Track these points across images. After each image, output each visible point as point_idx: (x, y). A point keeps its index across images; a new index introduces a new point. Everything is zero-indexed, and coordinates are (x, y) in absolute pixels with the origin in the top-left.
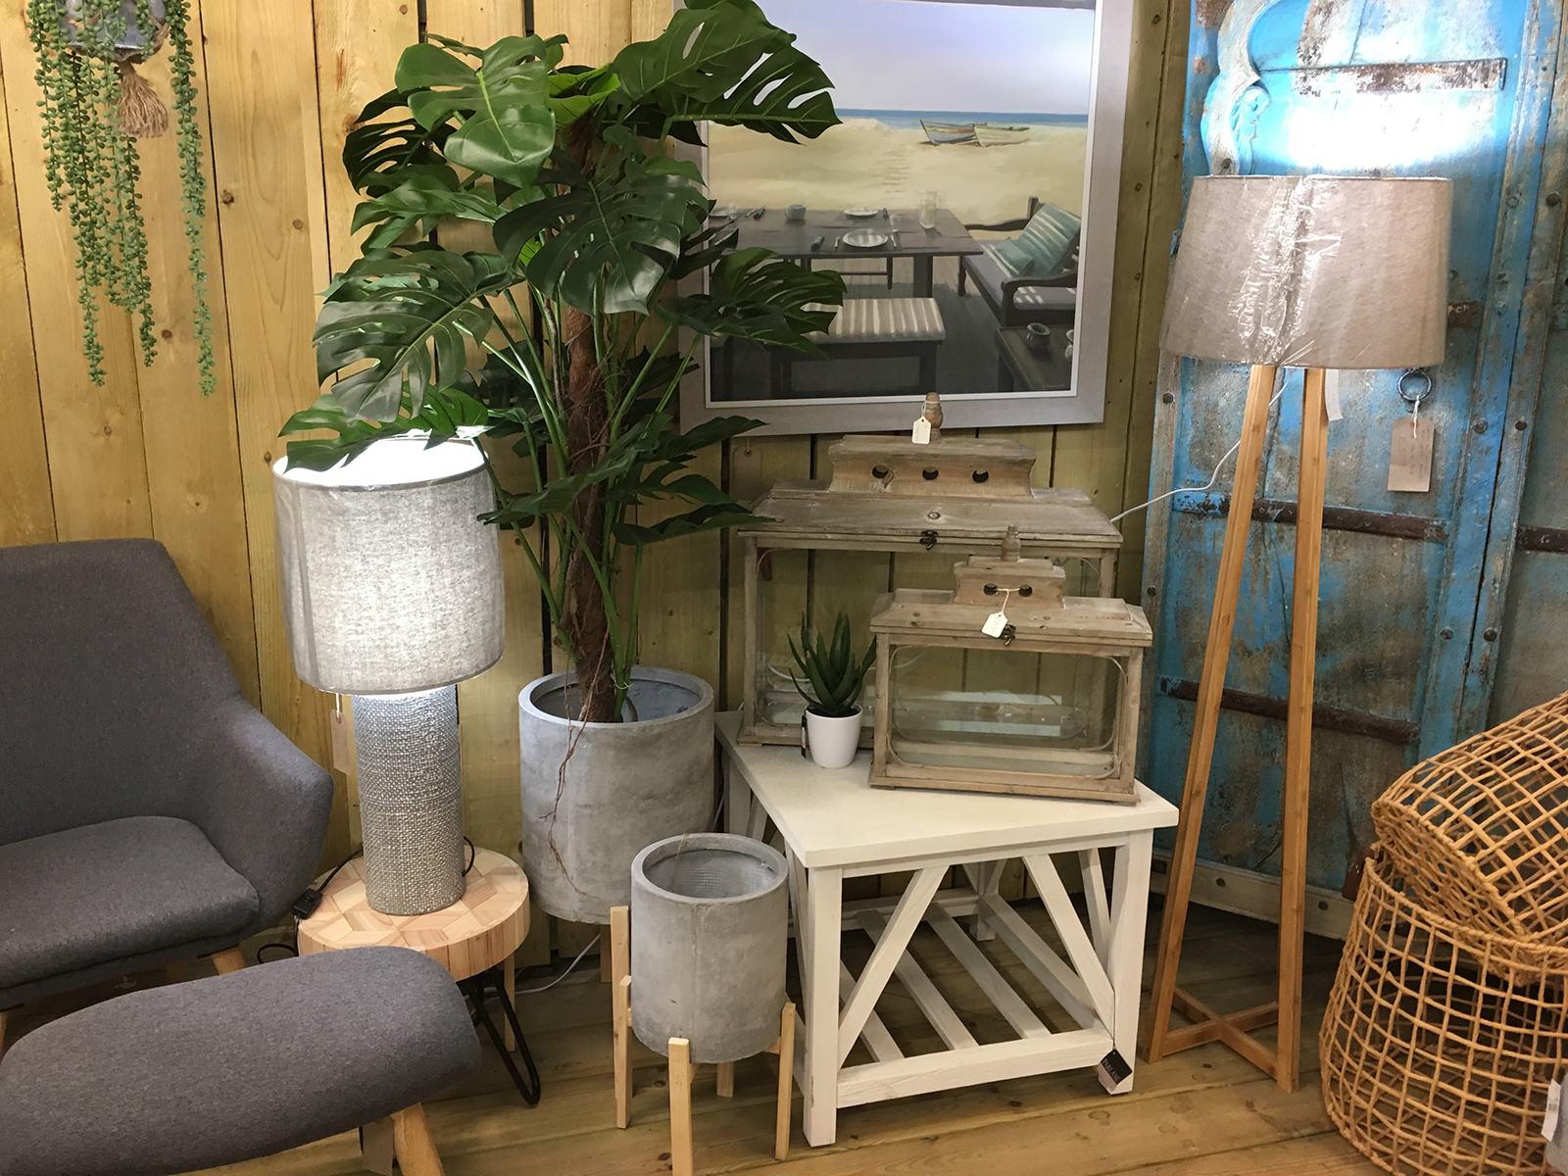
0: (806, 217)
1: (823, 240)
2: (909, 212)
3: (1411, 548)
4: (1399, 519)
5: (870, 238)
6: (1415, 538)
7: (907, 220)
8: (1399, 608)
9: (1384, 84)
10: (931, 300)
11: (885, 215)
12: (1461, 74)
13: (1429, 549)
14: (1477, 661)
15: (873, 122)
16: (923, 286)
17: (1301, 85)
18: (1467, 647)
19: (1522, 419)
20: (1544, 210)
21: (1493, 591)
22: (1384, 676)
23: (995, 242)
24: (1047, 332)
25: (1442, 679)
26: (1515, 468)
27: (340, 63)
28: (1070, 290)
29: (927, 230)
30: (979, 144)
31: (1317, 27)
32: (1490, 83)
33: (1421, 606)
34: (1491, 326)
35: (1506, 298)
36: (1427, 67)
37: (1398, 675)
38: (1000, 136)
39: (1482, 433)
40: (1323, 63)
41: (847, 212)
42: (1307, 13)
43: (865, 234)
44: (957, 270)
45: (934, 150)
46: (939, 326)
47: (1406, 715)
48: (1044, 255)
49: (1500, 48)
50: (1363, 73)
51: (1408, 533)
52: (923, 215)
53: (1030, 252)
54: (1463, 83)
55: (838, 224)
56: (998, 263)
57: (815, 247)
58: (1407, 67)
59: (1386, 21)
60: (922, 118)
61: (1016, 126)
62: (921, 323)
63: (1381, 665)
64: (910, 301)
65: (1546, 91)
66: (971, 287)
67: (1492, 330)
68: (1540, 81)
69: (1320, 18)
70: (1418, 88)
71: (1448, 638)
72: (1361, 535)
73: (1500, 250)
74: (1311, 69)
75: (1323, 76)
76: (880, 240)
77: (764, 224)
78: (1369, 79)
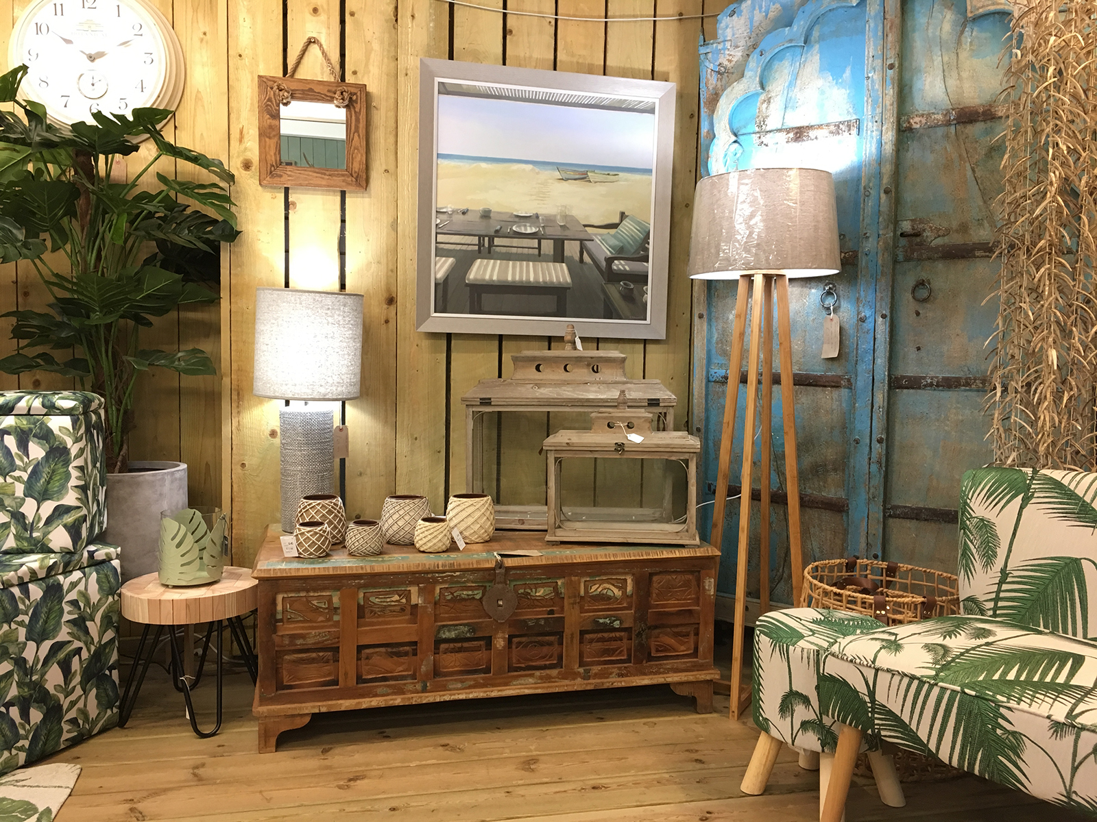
0: (492, 215)
1: (501, 228)
2: (551, 216)
3: (835, 393)
4: (827, 376)
5: (528, 228)
6: (837, 387)
7: (550, 220)
8: (832, 428)
9: (799, 137)
10: (564, 264)
11: (537, 216)
12: (837, 128)
13: (844, 392)
14: (874, 456)
15: (530, 167)
16: (559, 256)
17: (758, 141)
18: (868, 449)
19: (884, 312)
20: (883, 196)
21: (879, 414)
22: (828, 471)
23: (601, 235)
24: (632, 286)
25: (857, 469)
26: (883, 340)
27: (241, 132)
28: (645, 264)
29: (561, 226)
30: (590, 181)
31: (764, 110)
32: (852, 132)
33: (844, 427)
34: (863, 261)
35: (870, 245)
36: (820, 126)
37: (835, 470)
38: (601, 178)
39: (864, 322)
40: (768, 129)
41: (515, 213)
42: (759, 104)
43: (525, 226)
44: (579, 249)
45: (564, 183)
46: (569, 280)
47: (841, 494)
48: (629, 243)
49: (855, 114)
50: (788, 132)
51: (833, 384)
52: (559, 217)
53: (621, 241)
54: (839, 134)
55: (510, 220)
56: (603, 246)
57: (497, 231)
58: (810, 127)
59: (797, 105)
60: (558, 166)
61: (611, 173)
62: (557, 277)
63: (825, 465)
64: (551, 264)
65: (879, 133)
66: (586, 258)
67: (864, 264)
68: (875, 128)
69: (765, 105)
70: (816, 138)
71: (857, 443)
72: (808, 388)
73: (863, 220)
74: (761, 132)
75: (769, 135)
76: (534, 230)
77: (468, 217)
78: (791, 135)
